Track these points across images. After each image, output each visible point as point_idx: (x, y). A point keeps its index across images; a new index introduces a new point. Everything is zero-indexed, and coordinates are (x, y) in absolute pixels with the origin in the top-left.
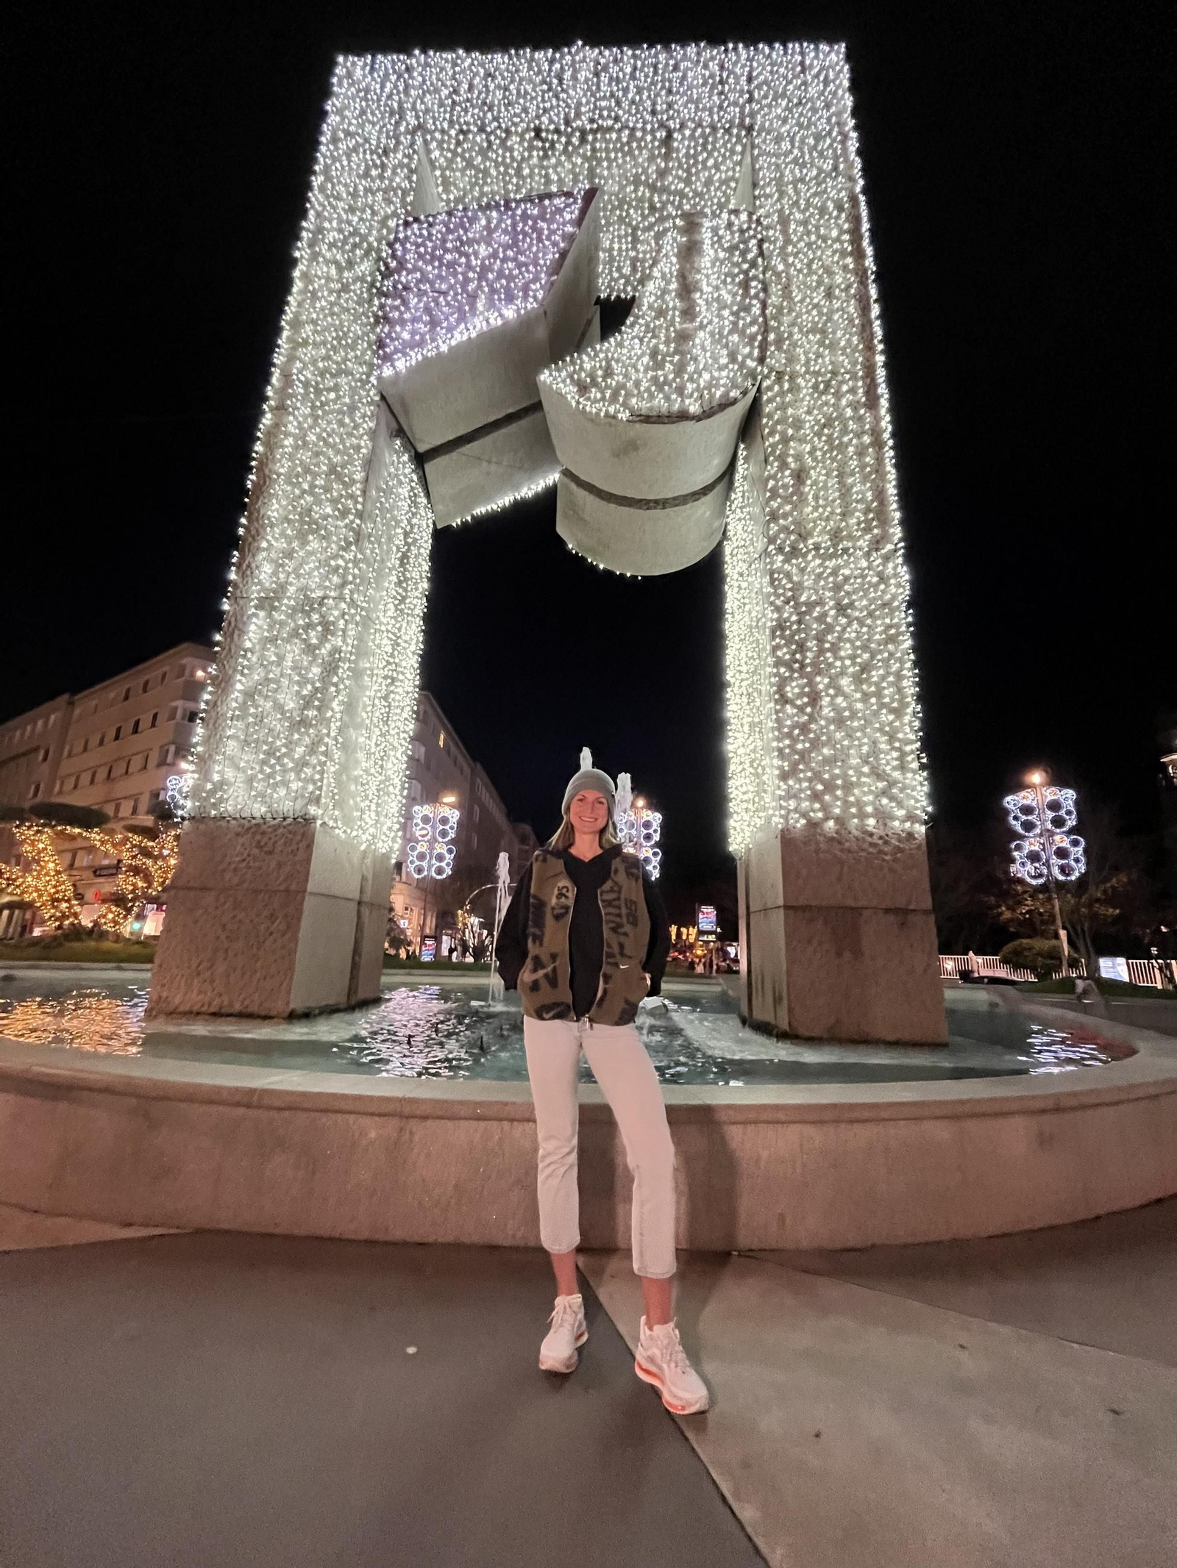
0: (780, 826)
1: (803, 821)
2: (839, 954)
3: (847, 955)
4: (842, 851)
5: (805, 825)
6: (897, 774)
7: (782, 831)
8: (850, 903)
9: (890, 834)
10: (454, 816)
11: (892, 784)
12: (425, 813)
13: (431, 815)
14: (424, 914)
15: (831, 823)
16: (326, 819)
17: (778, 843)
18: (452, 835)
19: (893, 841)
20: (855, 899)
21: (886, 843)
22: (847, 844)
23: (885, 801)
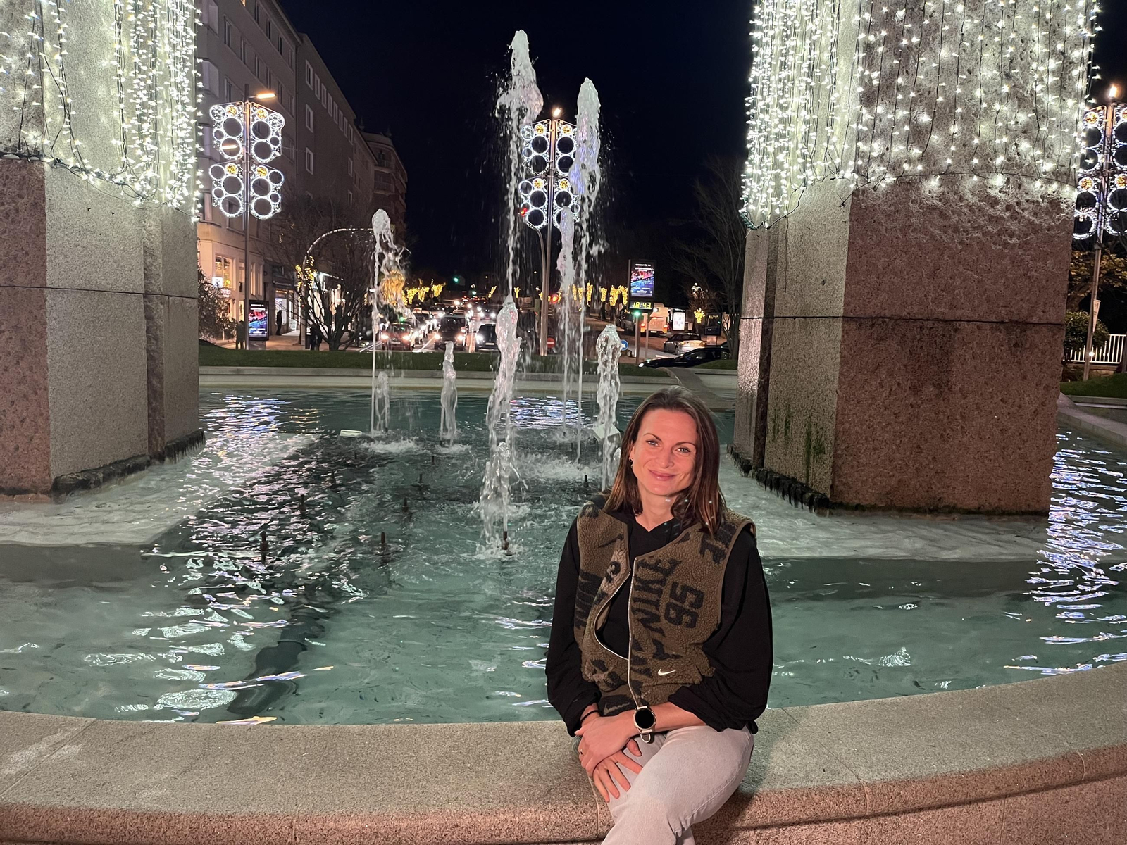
0: (852, 186)
1: (890, 179)
2: (915, 389)
3: (929, 390)
4: (945, 228)
5: (892, 186)
6: (1050, 100)
7: (855, 194)
8: (943, 311)
9: (1023, 201)
10: (276, 122)
11: (1041, 115)
12: (230, 116)
13: (240, 121)
14: (246, 269)
15: (934, 184)
16: (61, 155)
17: (846, 214)
18: (275, 153)
19: (1026, 214)
20: (953, 306)
21: (1015, 217)
22: (955, 218)
23: (1025, 145)
